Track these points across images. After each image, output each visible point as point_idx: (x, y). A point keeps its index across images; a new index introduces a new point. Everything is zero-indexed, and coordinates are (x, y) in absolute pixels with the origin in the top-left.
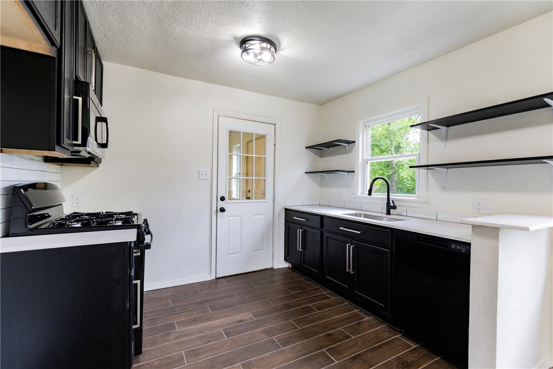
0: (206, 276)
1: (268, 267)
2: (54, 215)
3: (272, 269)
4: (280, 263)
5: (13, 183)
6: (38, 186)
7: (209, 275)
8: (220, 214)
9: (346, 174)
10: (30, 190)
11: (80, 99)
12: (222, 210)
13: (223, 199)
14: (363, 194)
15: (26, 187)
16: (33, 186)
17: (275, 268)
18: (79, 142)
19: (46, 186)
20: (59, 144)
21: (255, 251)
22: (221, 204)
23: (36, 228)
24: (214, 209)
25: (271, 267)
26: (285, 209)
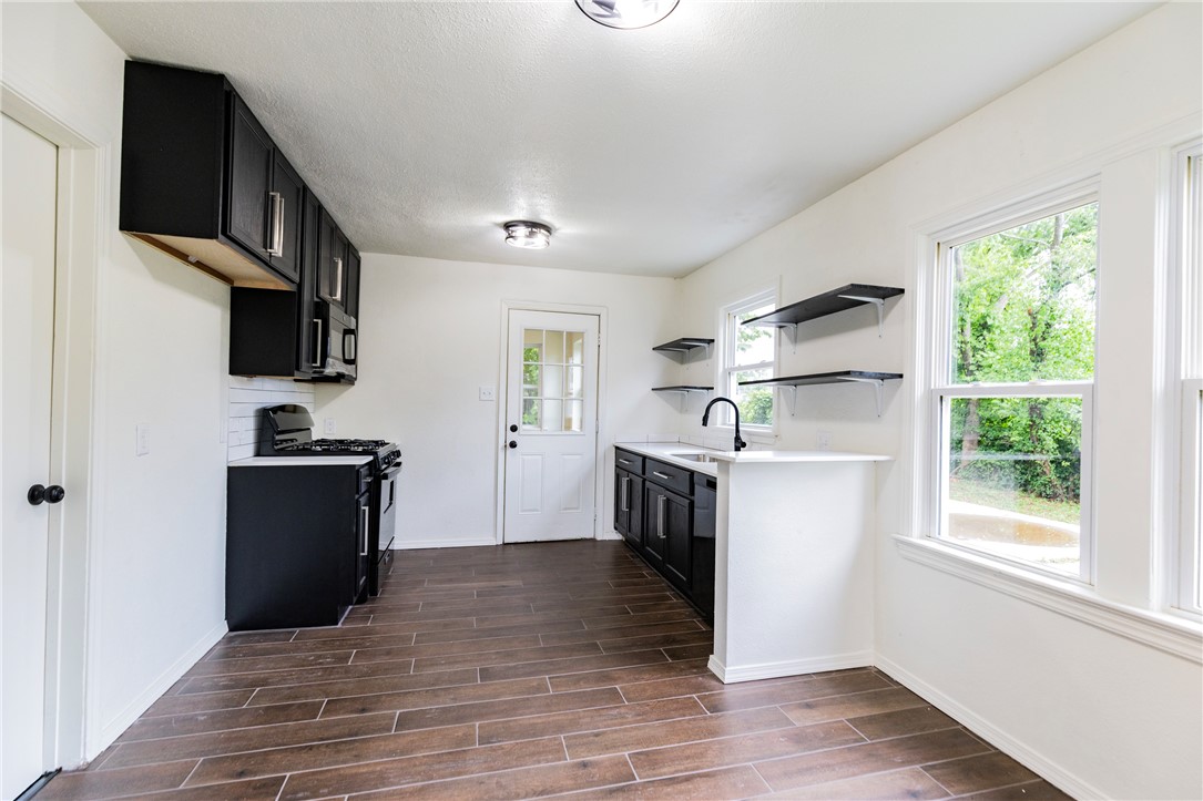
0: (490, 539)
1: (587, 537)
2: (300, 438)
3: (593, 540)
4: (607, 532)
5: (264, 405)
6: (287, 409)
7: (493, 538)
8: (509, 450)
9: (705, 391)
10: (279, 413)
11: (320, 321)
12: (513, 445)
13: (514, 429)
14: (724, 424)
15: (277, 409)
16: (282, 408)
17: (599, 538)
18: (318, 364)
19: (295, 409)
20: (298, 369)
21: (566, 509)
22: (512, 437)
23: (282, 449)
24: (502, 444)
25: (591, 536)
26: (617, 448)
